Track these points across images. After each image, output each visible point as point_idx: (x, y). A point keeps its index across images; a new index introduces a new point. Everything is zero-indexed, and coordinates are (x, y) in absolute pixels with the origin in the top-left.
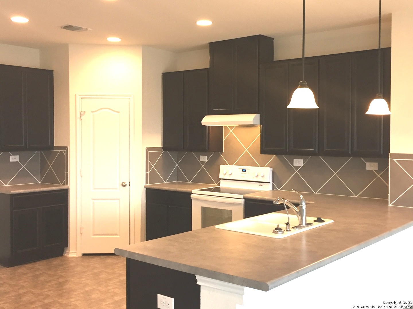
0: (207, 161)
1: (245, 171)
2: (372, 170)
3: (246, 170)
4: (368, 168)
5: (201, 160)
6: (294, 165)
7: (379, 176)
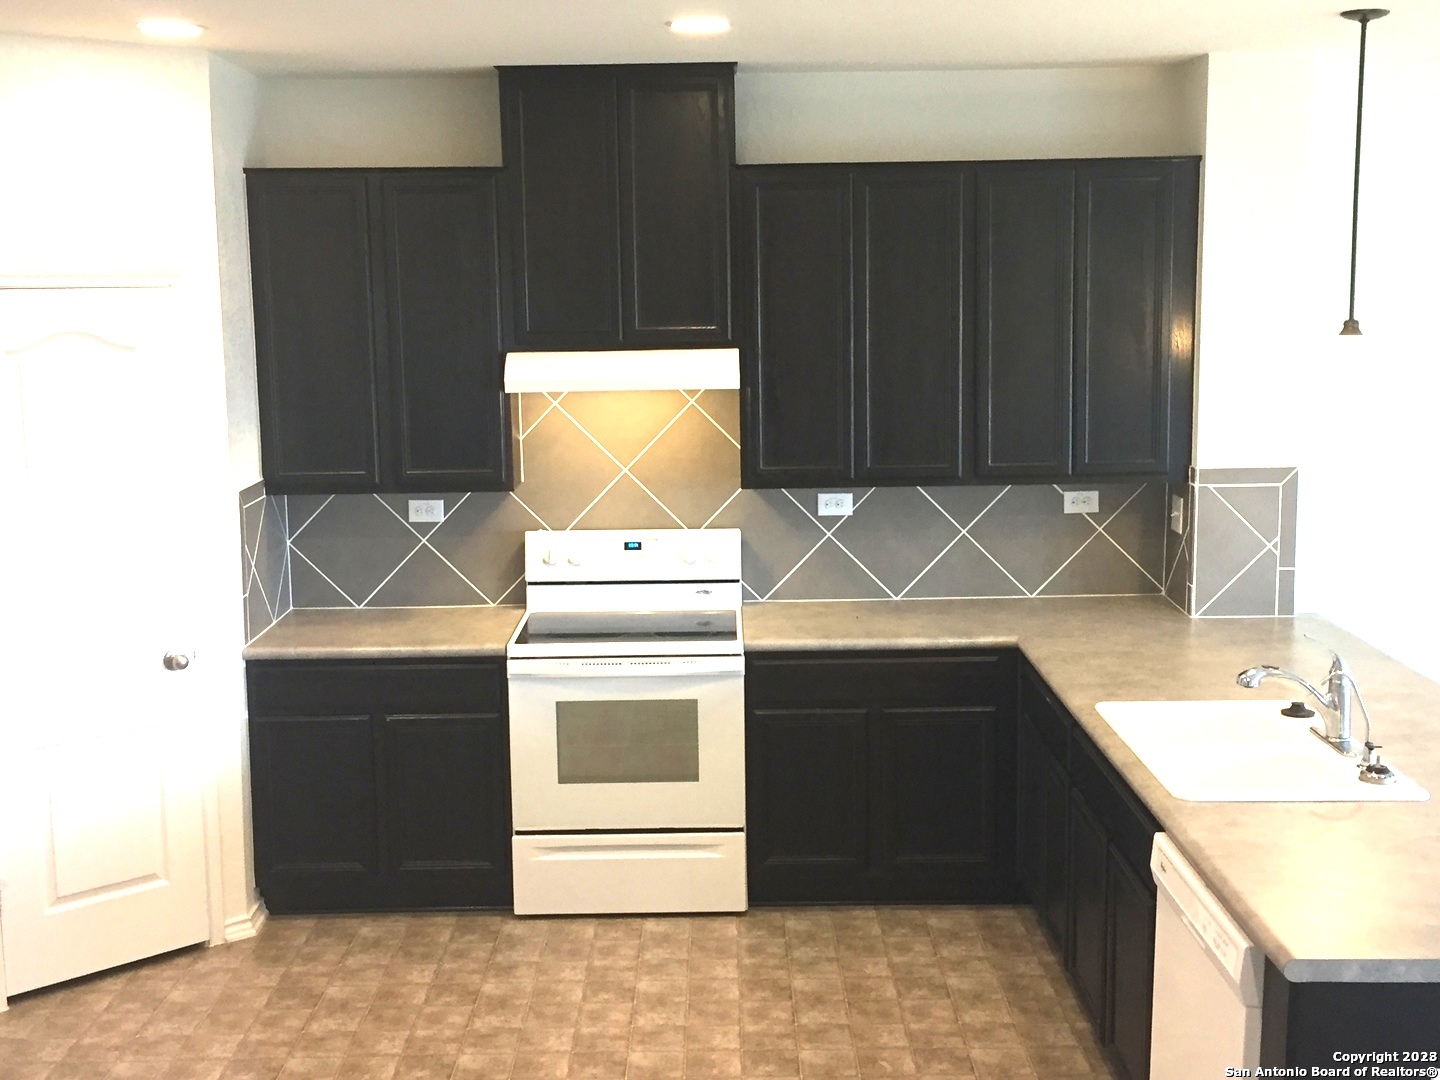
0: (443, 520)
1: (639, 548)
2: (1081, 514)
3: (640, 544)
4: (1069, 509)
5: (413, 518)
6: (820, 514)
7: (1100, 529)
